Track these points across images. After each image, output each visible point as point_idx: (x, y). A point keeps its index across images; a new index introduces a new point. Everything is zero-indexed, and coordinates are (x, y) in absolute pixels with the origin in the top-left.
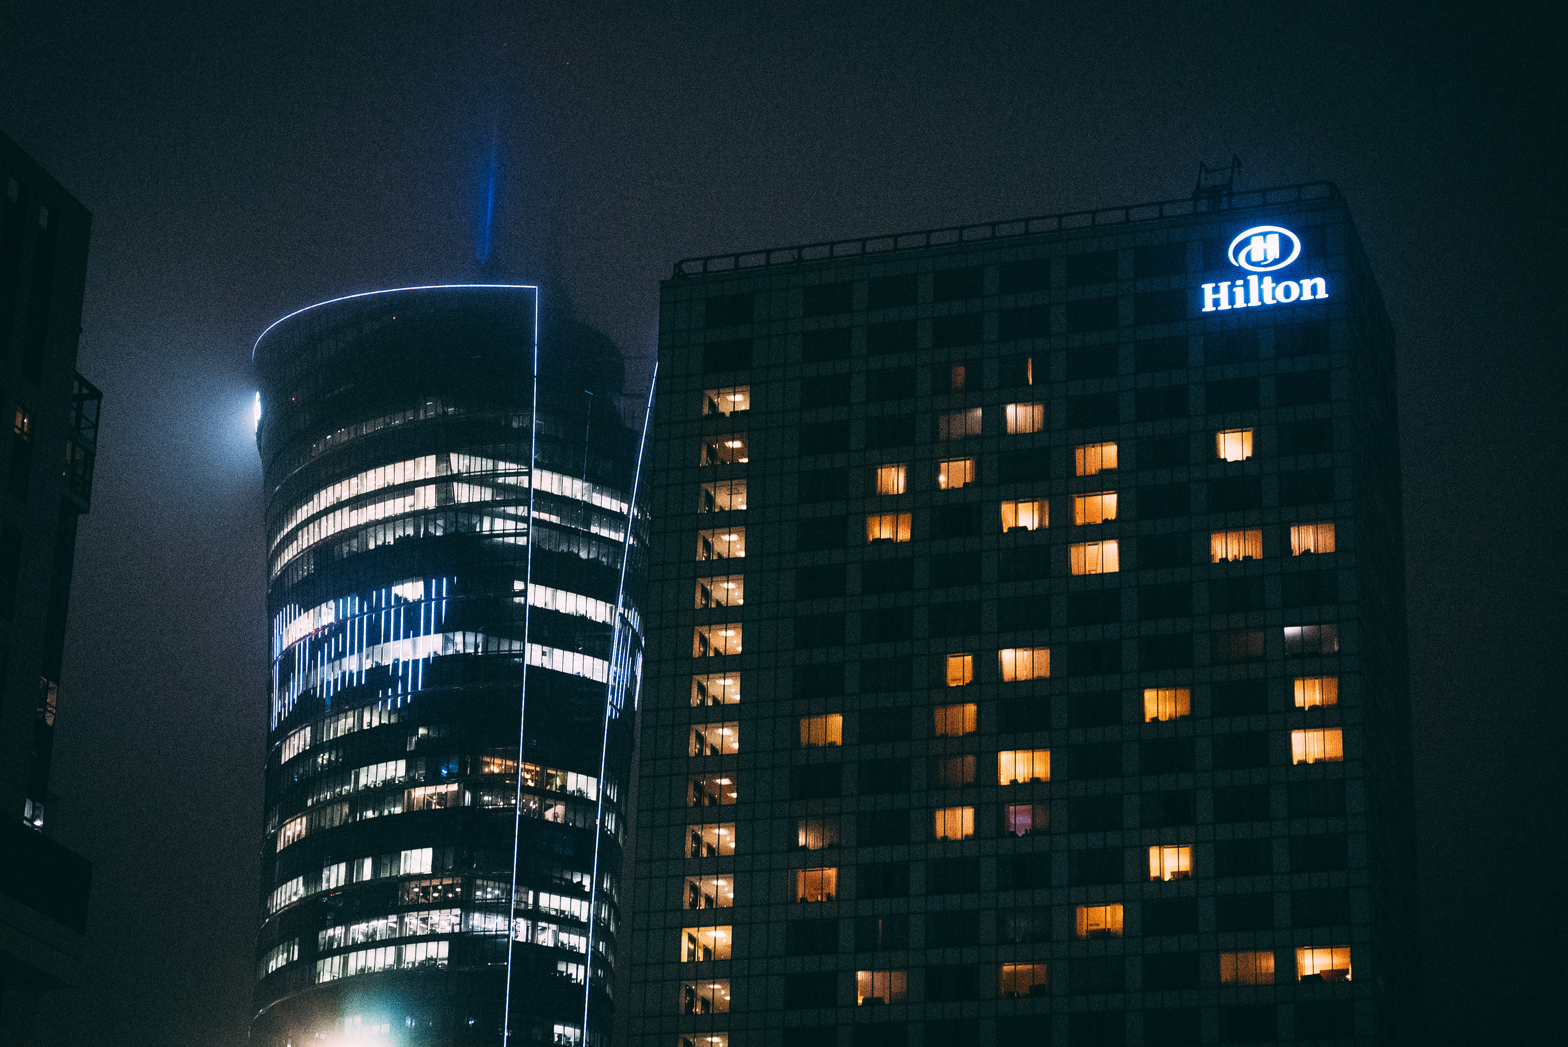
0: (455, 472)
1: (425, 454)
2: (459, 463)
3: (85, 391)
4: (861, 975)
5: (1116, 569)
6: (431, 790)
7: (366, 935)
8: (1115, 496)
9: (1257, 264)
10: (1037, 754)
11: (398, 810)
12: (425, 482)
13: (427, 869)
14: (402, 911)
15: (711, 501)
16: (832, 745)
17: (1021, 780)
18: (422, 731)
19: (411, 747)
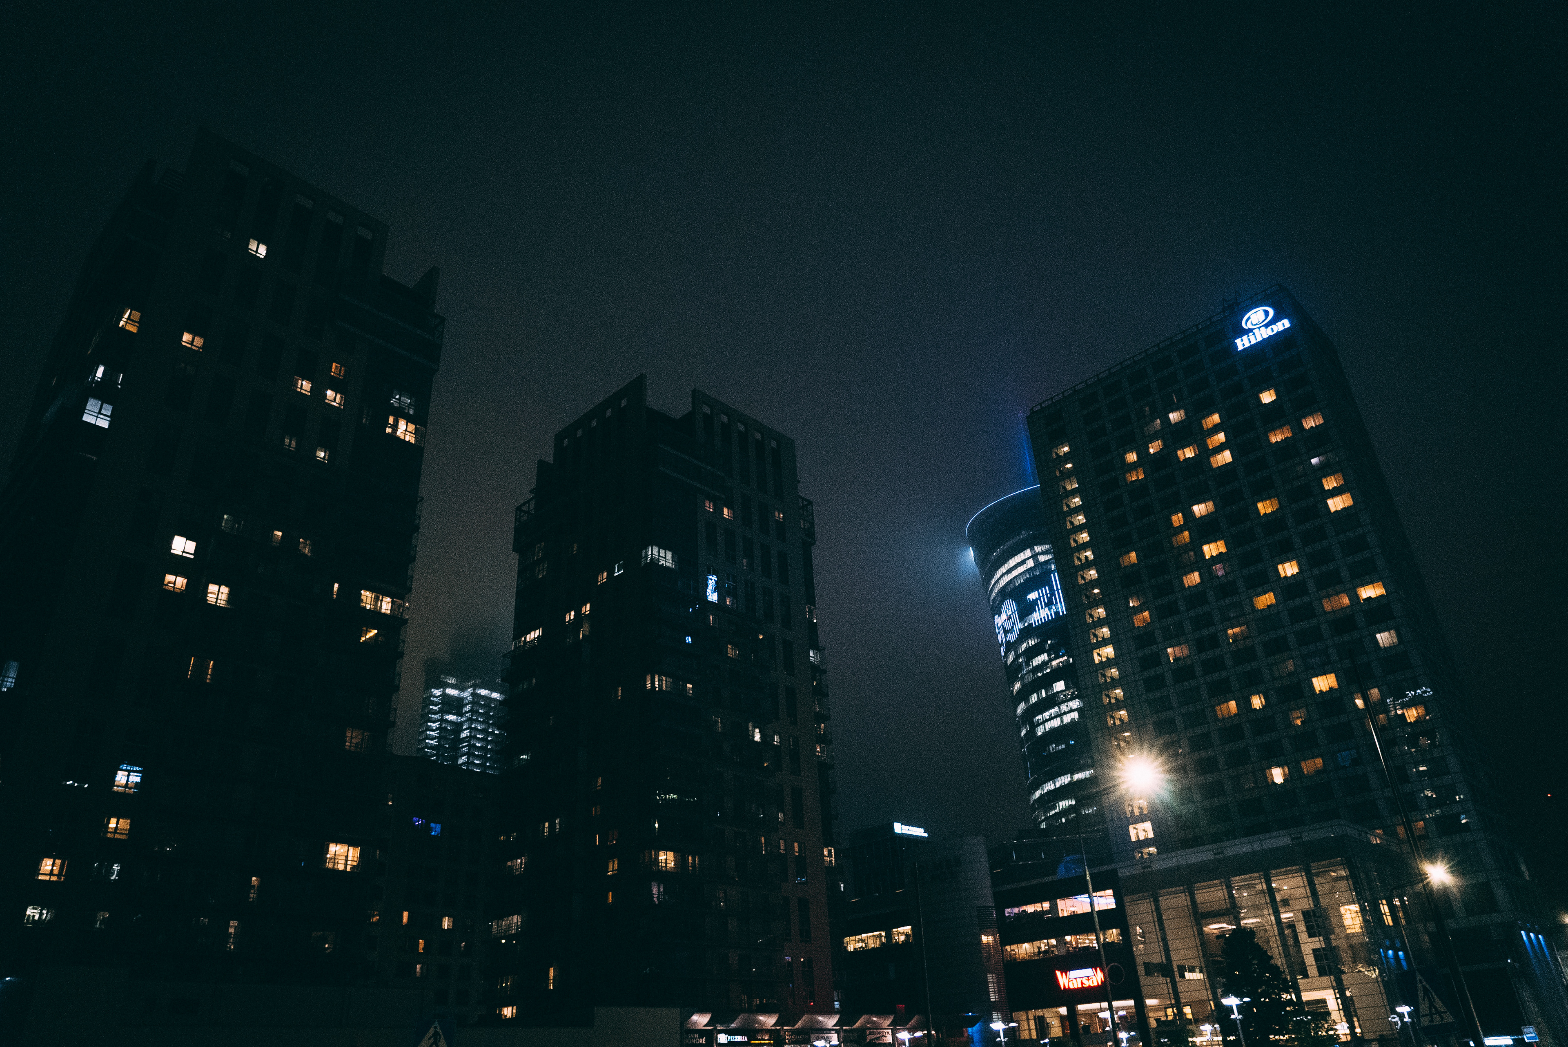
0: (1037, 552)
1: (1025, 549)
2: (1038, 549)
3: (805, 503)
4: (1169, 650)
5: (1231, 460)
6: (1057, 661)
7: (1049, 716)
8: (1223, 433)
9: (1256, 324)
10: (1218, 543)
11: (1048, 670)
12: (1028, 558)
13: (1064, 688)
14: (1059, 704)
15: (1064, 488)
16: (1134, 564)
17: (1215, 555)
18: (1049, 642)
19: (1047, 647)
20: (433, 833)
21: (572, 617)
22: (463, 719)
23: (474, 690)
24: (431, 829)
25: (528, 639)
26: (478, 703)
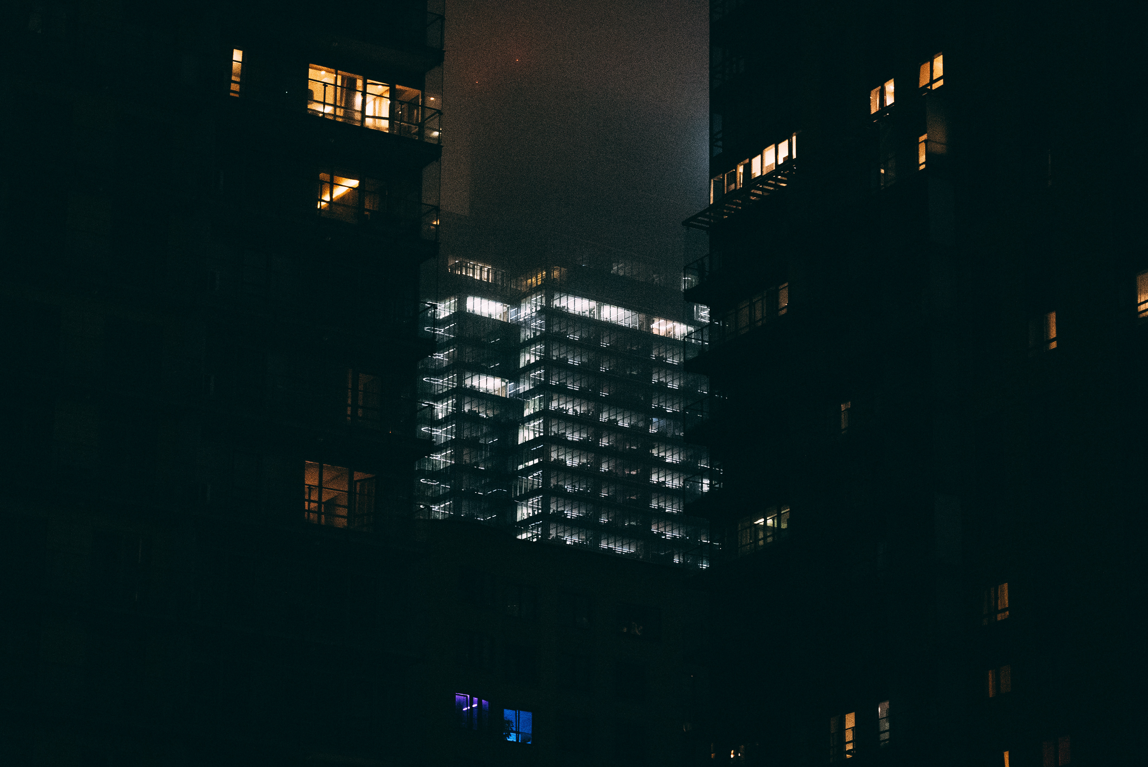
20: (512, 738)
21: (890, 100)
22: (524, 387)
23: (550, 298)
24: (506, 727)
25: (756, 171)
26: (561, 340)
